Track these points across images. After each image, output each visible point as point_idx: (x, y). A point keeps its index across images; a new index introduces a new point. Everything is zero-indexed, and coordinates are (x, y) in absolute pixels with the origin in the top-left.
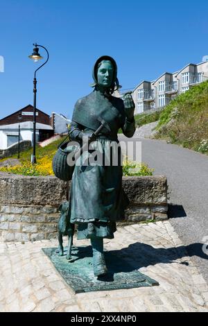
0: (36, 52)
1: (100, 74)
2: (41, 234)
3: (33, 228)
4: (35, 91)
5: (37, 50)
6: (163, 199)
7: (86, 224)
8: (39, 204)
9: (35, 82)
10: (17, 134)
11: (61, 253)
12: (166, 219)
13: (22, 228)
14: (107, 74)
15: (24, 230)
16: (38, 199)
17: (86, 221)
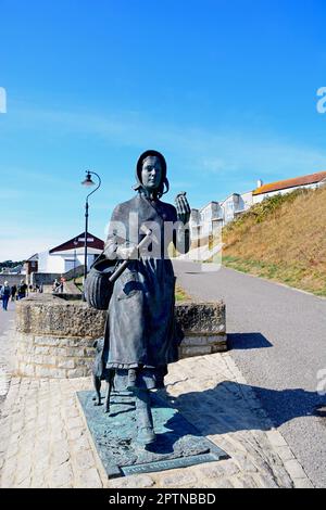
0: (89, 179)
1: (144, 172)
2: (79, 370)
3: (71, 362)
4: (87, 216)
5: (89, 176)
6: (221, 327)
7: (126, 371)
8: (77, 335)
9: (87, 207)
10: (73, 258)
11: (97, 401)
12: (225, 351)
13: (57, 362)
14: (153, 172)
15: (60, 365)
16: (75, 329)
17: (125, 367)
